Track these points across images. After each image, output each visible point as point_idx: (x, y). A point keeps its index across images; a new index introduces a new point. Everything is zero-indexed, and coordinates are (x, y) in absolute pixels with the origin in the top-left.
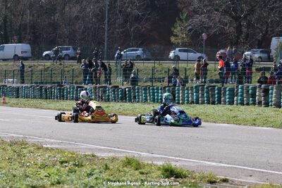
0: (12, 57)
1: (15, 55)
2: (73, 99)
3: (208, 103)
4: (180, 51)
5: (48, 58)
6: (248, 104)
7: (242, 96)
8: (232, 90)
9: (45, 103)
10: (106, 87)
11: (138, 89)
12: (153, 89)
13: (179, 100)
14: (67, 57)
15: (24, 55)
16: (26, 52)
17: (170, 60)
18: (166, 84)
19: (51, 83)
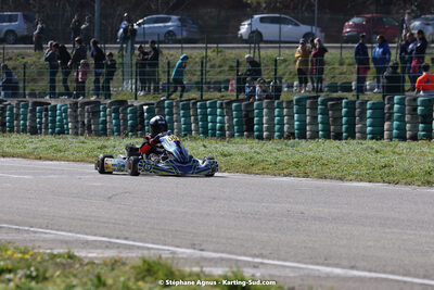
2: (24, 131)
3: (327, 136)
4: (262, 20)
6: (414, 138)
7: (401, 119)
8: (378, 107)
10: (97, 103)
11: (170, 106)
12: (204, 107)
13: (260, 130)
14: (11, 37)
17: (242, 40)
18: (232, 95)
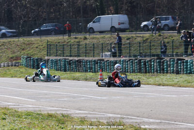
0: (109, 29)
1: (113, 27)
2: (173, 72)
5: (146, 28)
9: (144, 78)
14: (166, 28)
15: (122, 26)
16: (123, 23)
19: (150, 56)
